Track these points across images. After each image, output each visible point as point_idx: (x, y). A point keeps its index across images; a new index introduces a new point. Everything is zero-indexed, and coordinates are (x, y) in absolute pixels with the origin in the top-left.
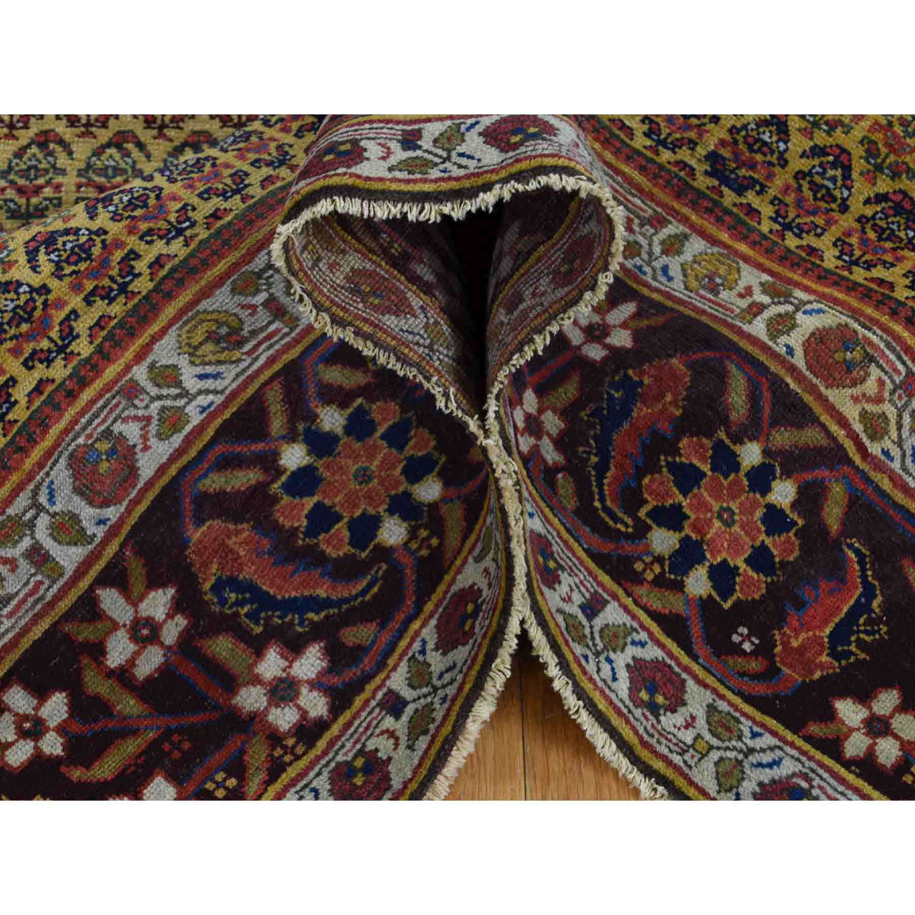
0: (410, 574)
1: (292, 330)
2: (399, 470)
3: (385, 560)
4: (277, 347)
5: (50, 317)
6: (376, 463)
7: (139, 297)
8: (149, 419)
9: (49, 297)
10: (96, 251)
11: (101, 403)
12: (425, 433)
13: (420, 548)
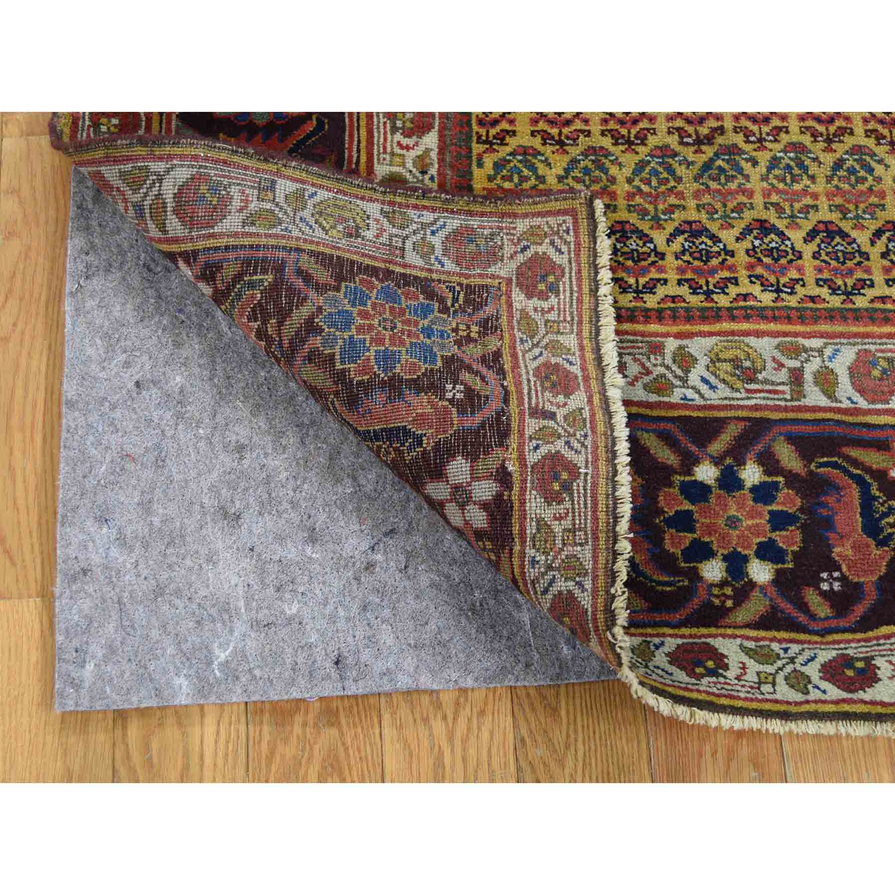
0: (695, 603)
1: (792, 400)
2: (758, 540)
3: (690, 580)
4: (770, 403)
5: (649, 272)
6: (750, 522)
7: (714, 305)
8: (648, 372)
9: (660, 262)
10: (715, 262)
11: (632, 338)
12: (798, 537)
13: (717, 596)
